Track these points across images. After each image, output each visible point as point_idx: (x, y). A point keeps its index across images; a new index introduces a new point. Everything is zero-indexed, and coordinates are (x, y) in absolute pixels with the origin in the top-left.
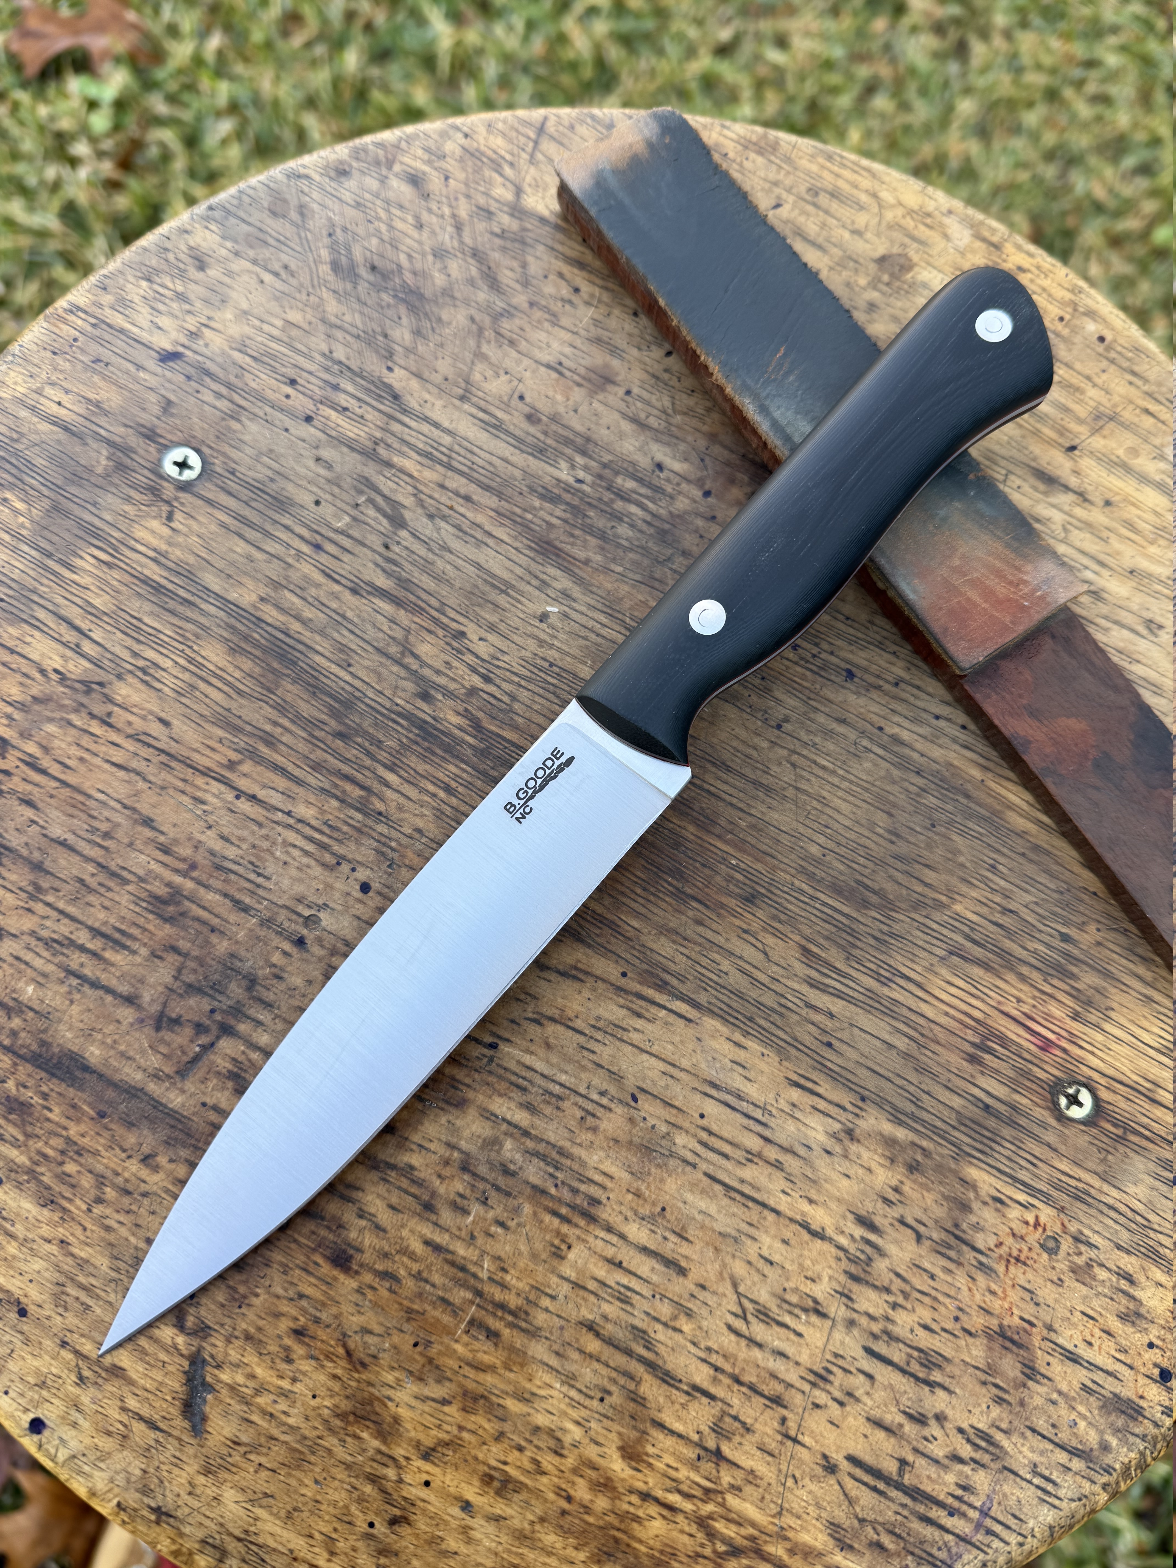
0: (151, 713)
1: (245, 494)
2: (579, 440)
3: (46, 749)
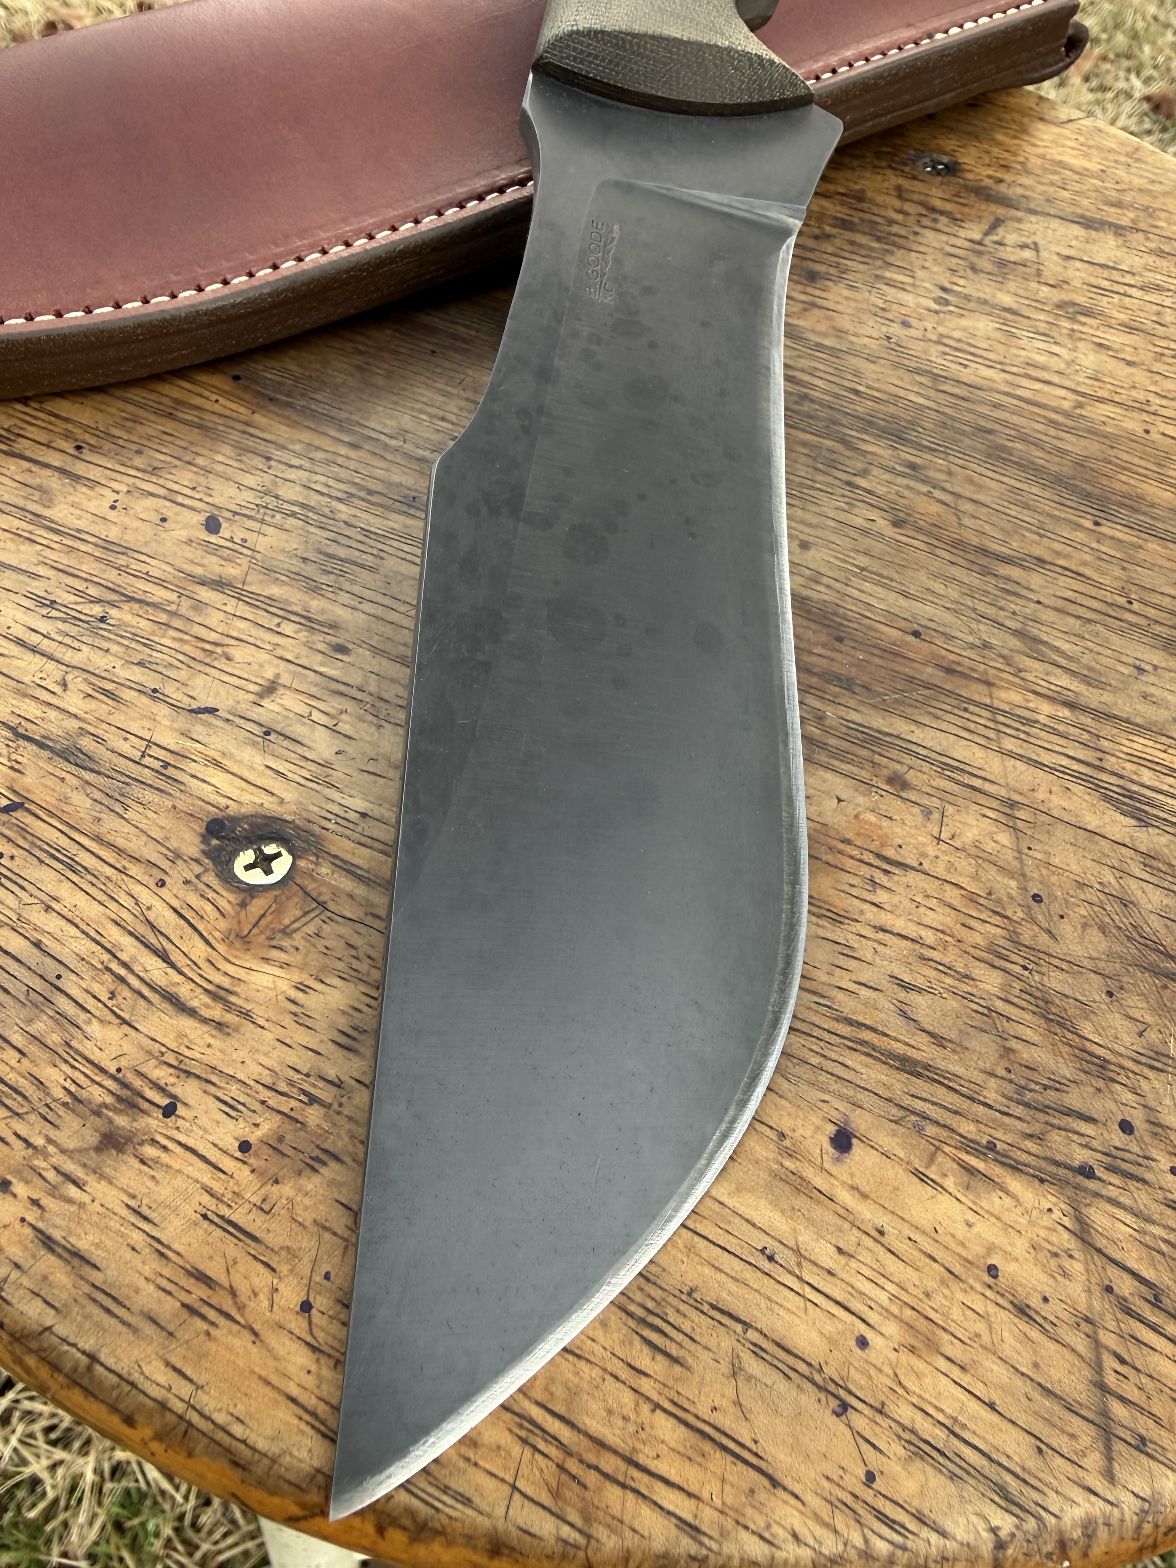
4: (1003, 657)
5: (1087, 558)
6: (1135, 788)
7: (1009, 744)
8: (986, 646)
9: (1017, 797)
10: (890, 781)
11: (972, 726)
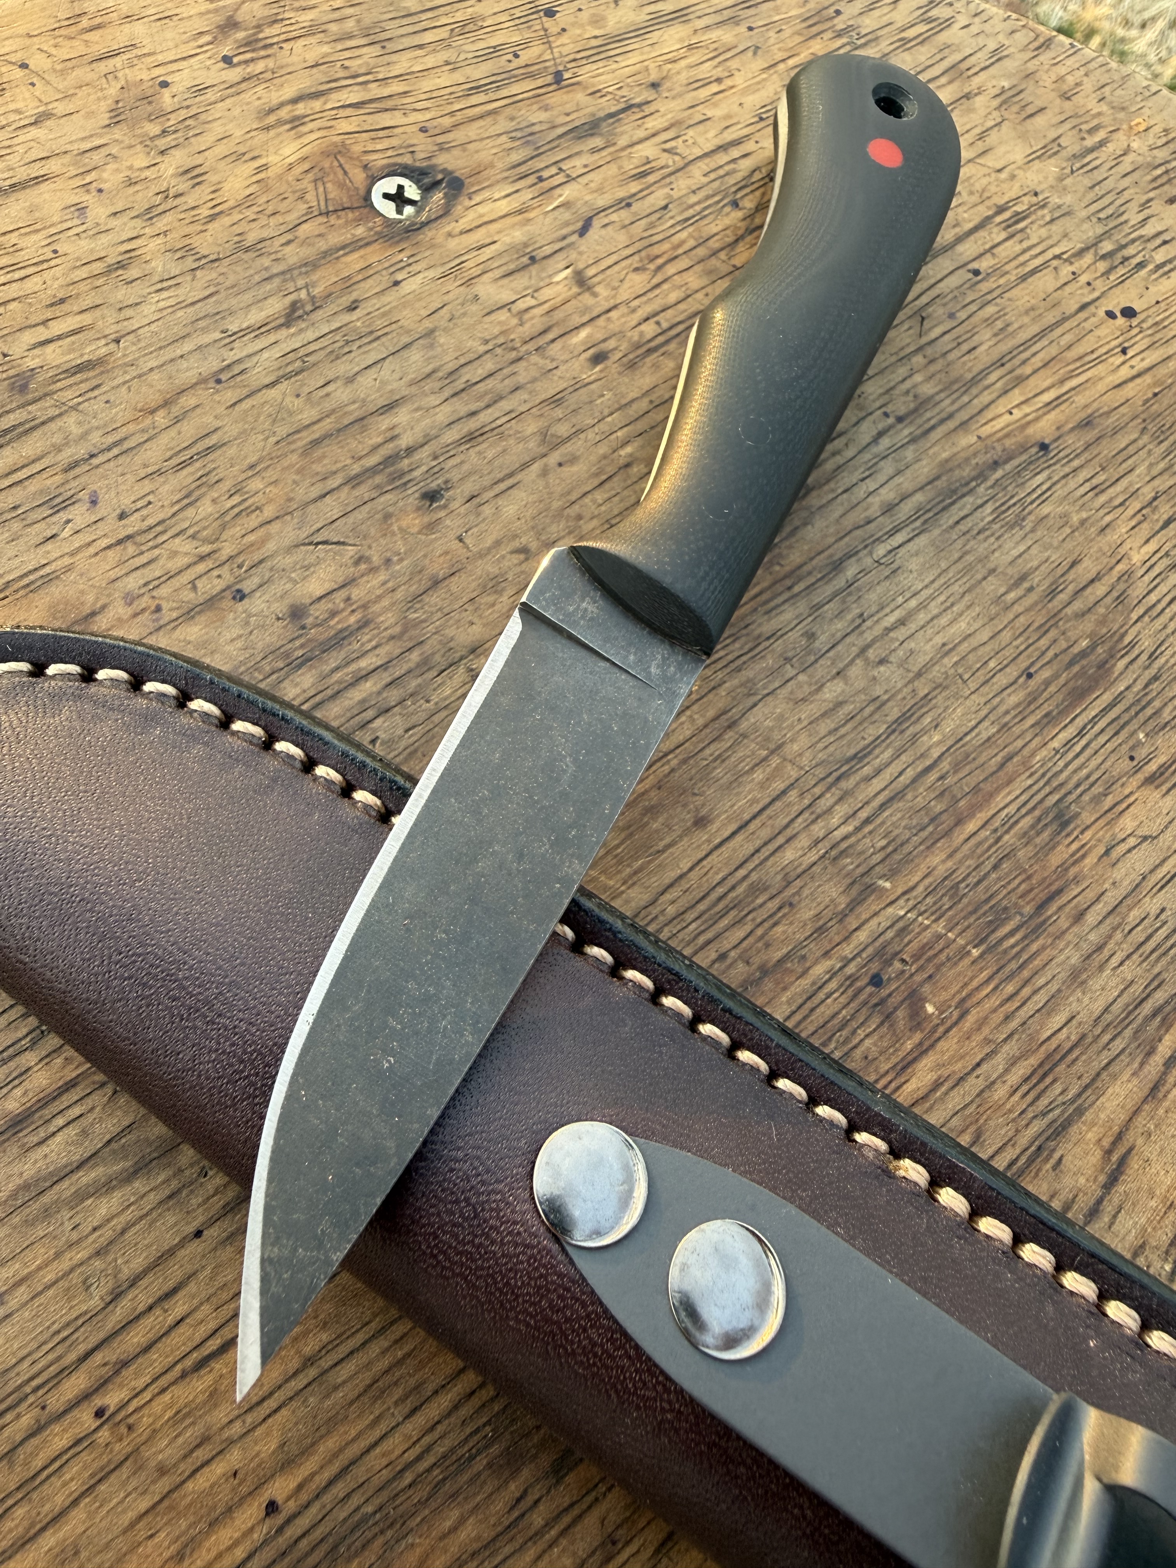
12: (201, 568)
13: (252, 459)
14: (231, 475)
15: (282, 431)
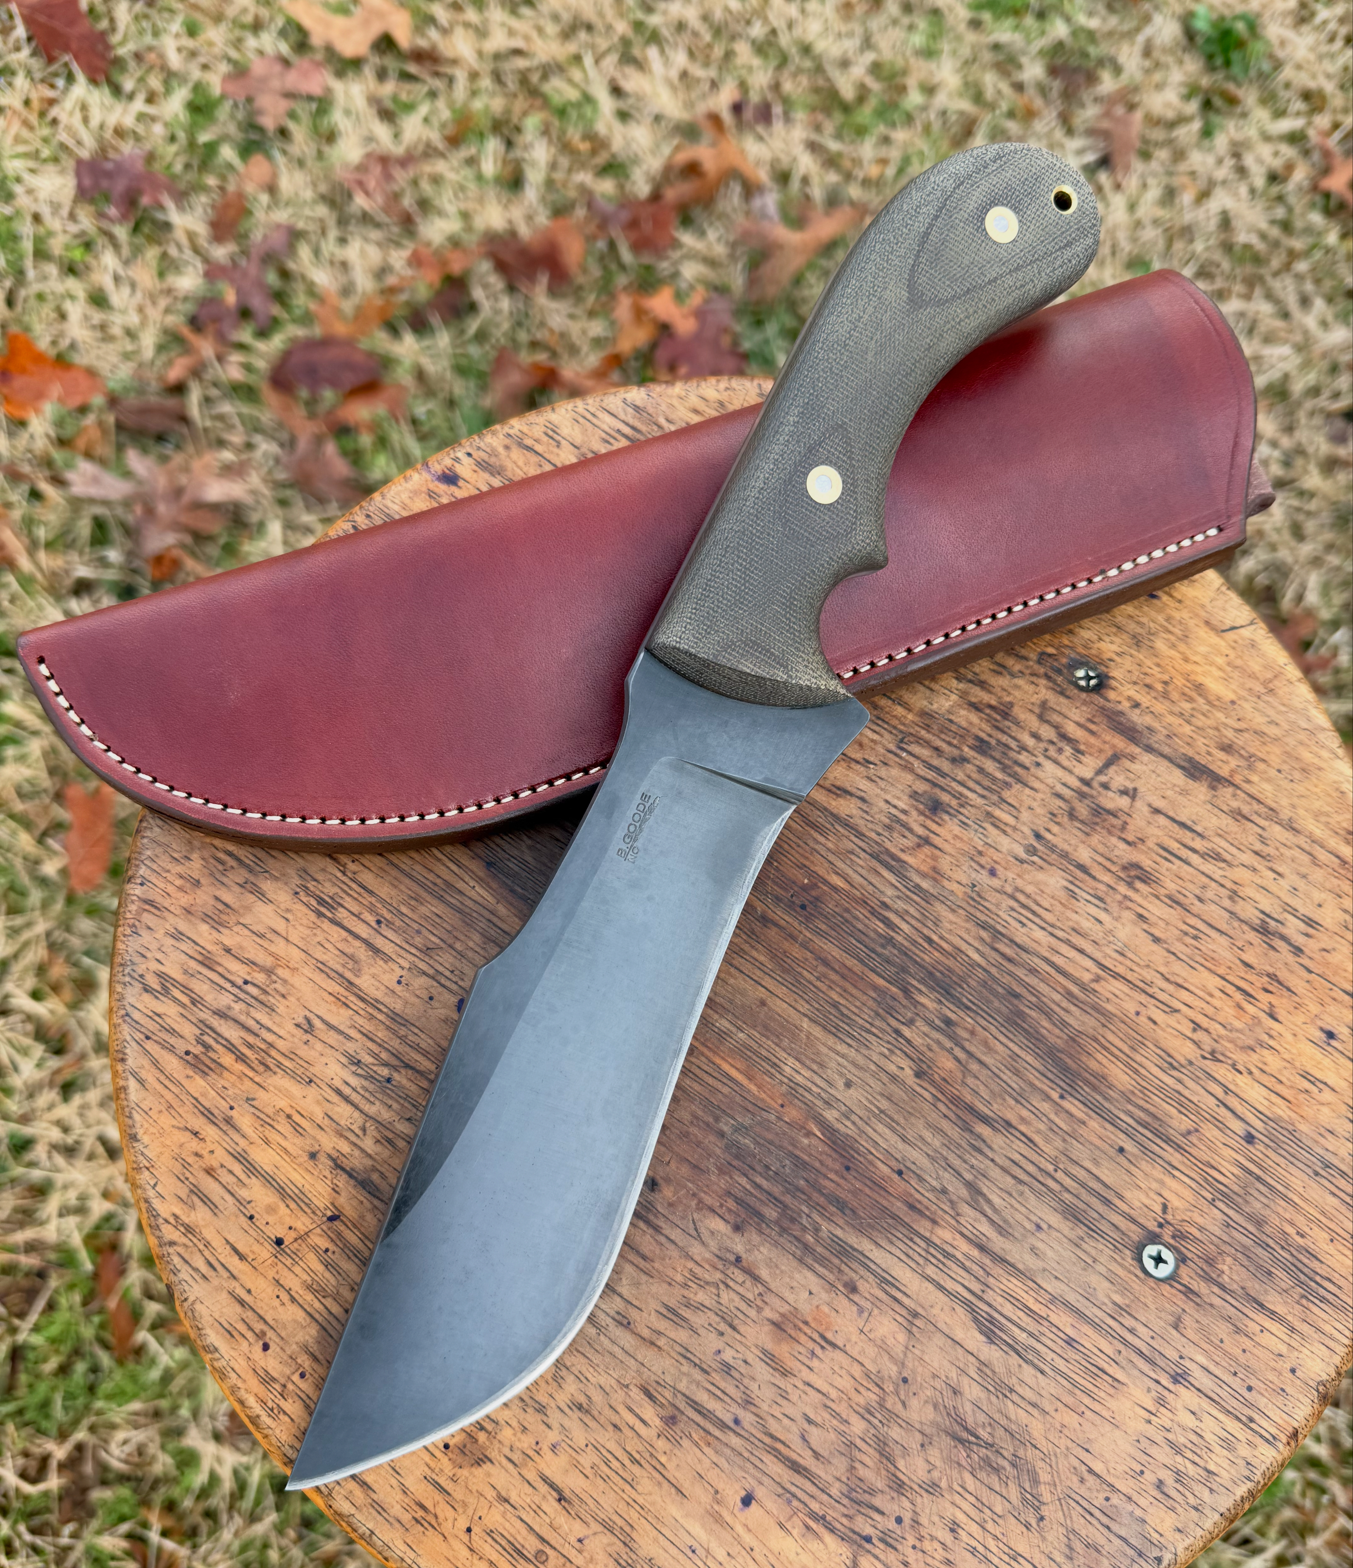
0: (1163, 1030)
1: (1105, 1227)
2: (810, 1261)
3: (1239, 1007)
4: (951, 1202)
5: (1042, 1127)
6: (996, 1315)
7: (930, 1271)
8: (944, 1191)
9: (920, 1310)
10: (845, 1285)
11: (911, 1252)
12: (731, 1284)
13: (665, 1286)
14: (678, 1291)
15: (644, 1278)
